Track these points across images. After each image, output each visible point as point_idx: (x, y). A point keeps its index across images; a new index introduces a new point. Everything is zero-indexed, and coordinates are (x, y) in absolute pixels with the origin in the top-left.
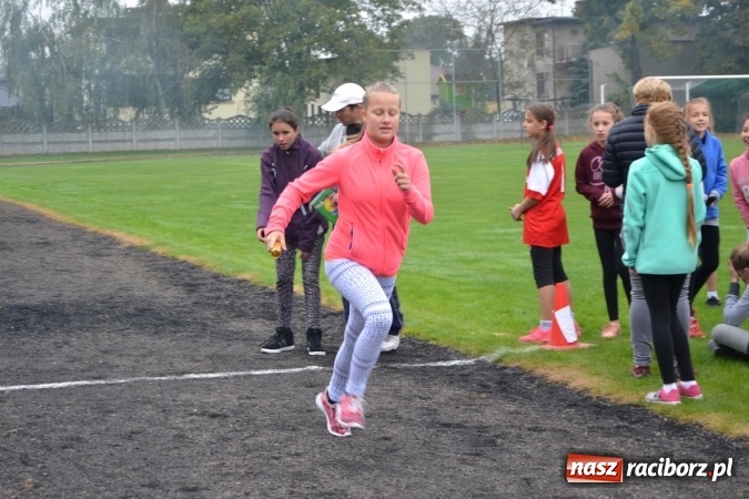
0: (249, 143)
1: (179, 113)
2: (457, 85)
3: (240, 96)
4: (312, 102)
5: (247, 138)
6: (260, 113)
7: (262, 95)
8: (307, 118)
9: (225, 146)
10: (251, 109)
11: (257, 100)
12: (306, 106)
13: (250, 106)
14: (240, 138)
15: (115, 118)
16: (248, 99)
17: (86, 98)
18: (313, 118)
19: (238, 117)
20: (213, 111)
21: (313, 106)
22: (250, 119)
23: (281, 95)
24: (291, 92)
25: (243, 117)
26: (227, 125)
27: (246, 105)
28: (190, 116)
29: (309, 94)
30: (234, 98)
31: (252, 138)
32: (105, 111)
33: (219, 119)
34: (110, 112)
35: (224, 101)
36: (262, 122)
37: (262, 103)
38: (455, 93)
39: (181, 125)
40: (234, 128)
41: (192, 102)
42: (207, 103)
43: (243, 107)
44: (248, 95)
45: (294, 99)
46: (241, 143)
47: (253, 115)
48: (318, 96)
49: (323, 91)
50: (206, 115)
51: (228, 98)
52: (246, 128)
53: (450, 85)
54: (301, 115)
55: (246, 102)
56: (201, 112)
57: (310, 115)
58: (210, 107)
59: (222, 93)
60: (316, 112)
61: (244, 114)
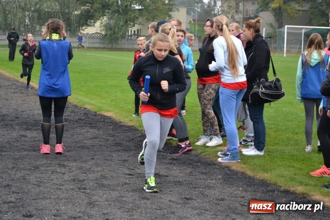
0: (101, 46)
1: (70, 30)
2: (198, 25)
3: (98, 24)
4: (131, 29)
5: (100, 43)
6: (107, 32)
7: (108, 24)
8: (128, 36)
9: (90, 46)
10: (103, 30)
11: (106, 26)
12: (128, 30)
13: (102, 28)
14: (97, 43)
15: (40, 30)
16: (101, 25)
17: (27, 21)
18: (131, 36)
19: (96, 33)
20: (85, 30)
21: (131, 30)
22: (102, 34)
23: (117, 24)
24: (121, 23)
25: (99, 33)
26: (91, 37)
27: (100, 28)
28: (74, 31)
29: (130, 24)
30: (95, 25)
31: (103, 43)
32: (35, 27)
33: (87, 34)
34: (38, 27)
35: (91, 26)
36: (107, 36)
37: (108, 27)
38: (197, 28)
39: (70, 35)
40: (95, 38)
41: (76, 25)
42: (83, 26)
43: (99, 29)
44: (101, 23)
45: (122, 26)
46: (98, 45)
47: (103, 33)
48: (134, 26)
49: (136, 23)
50: (82, 31)
51: (93, 24)
52: (100, 38)
53: (195, 24)
54: (125, 34)
55: (100, 27)
56: (79, 30)
57: (130, 34)
58: (84, 28)
59: (90, 22)
60: (133, 33)
61: (99, 32)
